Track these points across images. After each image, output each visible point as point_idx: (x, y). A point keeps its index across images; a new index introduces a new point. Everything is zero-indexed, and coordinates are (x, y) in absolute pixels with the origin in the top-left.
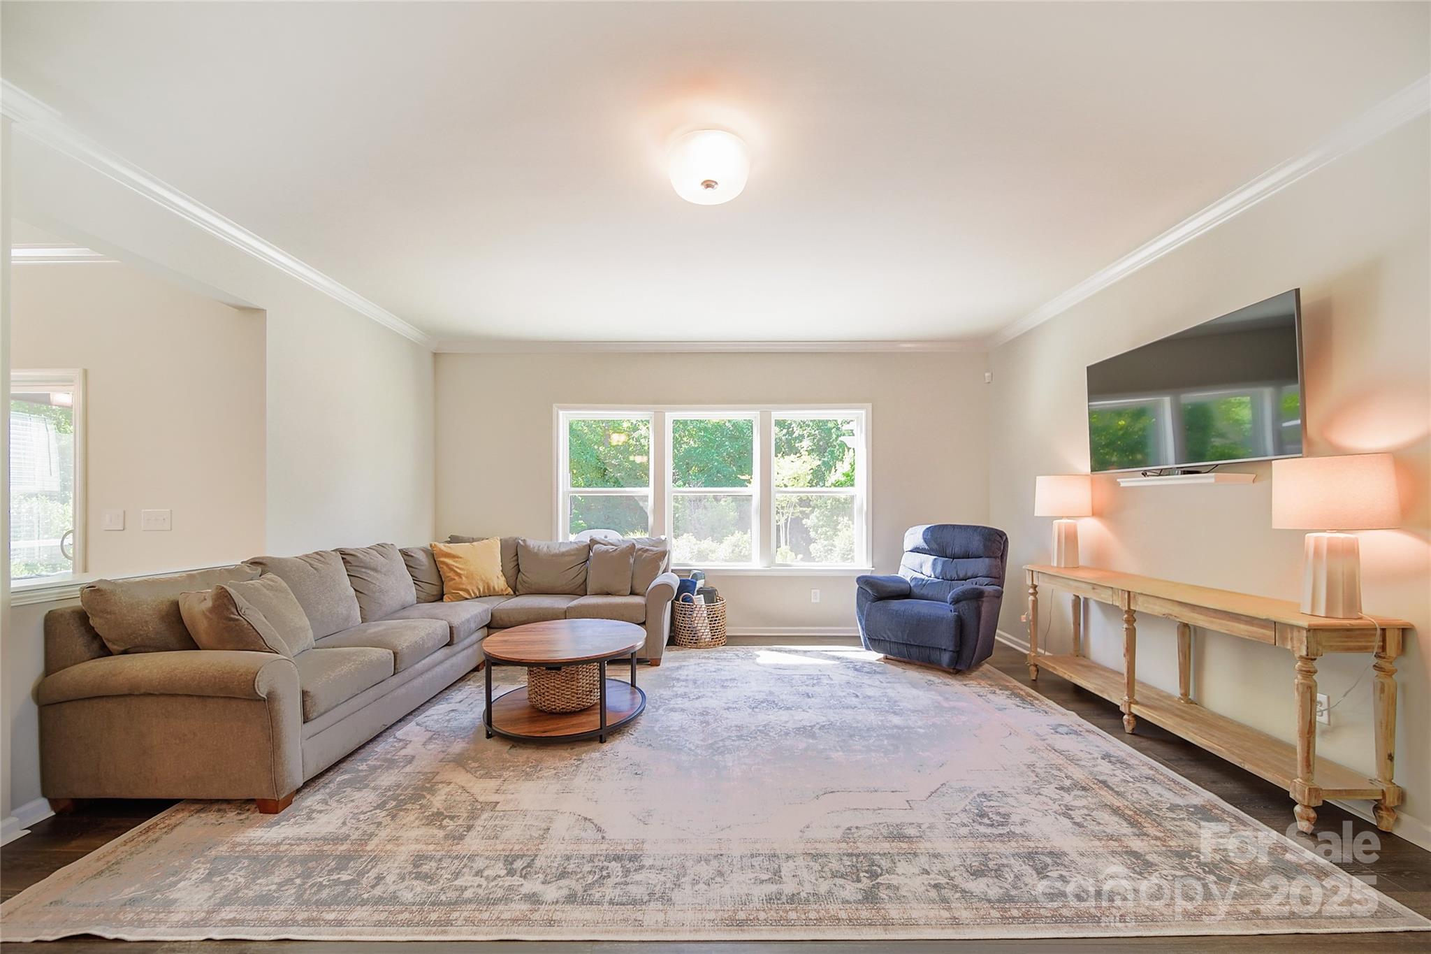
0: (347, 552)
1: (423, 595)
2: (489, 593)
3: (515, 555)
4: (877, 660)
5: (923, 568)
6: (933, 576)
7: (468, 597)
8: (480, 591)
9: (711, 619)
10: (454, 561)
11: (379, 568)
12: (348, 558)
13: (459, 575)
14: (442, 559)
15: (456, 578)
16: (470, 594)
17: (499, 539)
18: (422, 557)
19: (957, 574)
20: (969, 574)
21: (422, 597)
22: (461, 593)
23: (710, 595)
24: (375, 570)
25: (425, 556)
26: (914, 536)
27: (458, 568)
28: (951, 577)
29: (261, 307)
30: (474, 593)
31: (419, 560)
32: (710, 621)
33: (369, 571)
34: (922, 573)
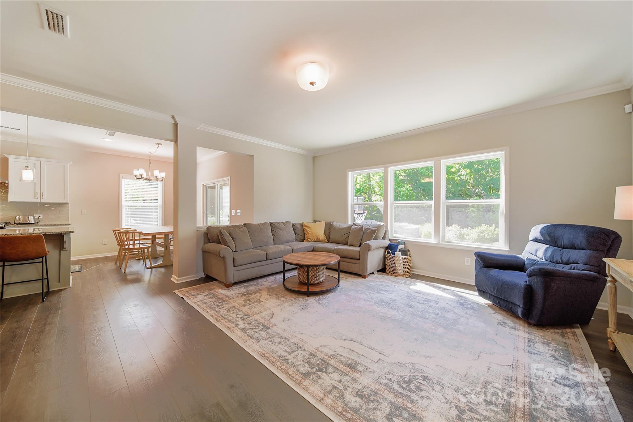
0: (272, 223)
1: (298, 239)
2: (318, 241)
3: (329, 227)
4: (485, 304)
5: (538, 253)
6: (543, 259)
7: (311, 241)
8: (315, 239)
9: (404, 263)
10: (308, 229)
11: (281, 229)
12: (272, 225)
13: (309, 233)
14: (305, 228)
15: (308, 234)
16: (311, 240)
17: (325, 221)
18: (299, 226)
19: (561, 259)
20: (571, 260)
21: (298, 240)
22: (309, 239)
23: (405, 252)
24: (280, 229)
25: (300, 226)
26: (535, 232)
27: (309, 231)
28: (557, 261)
29: (253, 155)
30: (313, 240)
31: (297, 227)
32: (404, 264)
33: (278, 230)
34: (536, 256)
